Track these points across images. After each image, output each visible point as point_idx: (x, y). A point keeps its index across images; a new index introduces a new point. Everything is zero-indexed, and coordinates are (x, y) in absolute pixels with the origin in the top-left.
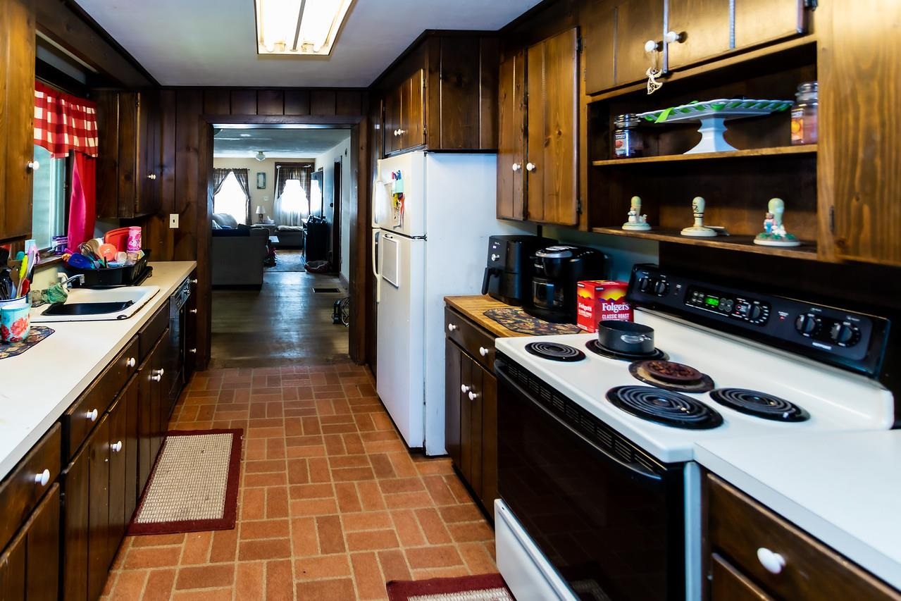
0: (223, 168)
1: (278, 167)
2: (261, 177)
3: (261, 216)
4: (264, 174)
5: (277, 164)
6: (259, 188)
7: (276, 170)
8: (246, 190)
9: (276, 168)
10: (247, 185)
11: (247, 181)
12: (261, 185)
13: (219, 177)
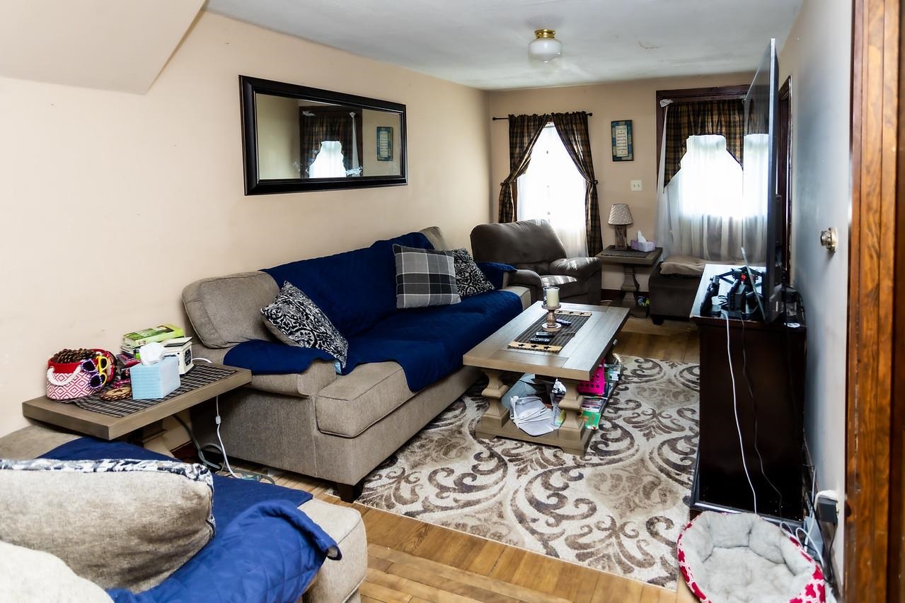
0: (530, 114)
1: (665, 103)
2: (621, 131)
3: (621, 229)
4: (629, 124)
5: (661, 95)
6: (616, 159)
7: (660, 110)
8: (585, 165)
9: (658, 105)
10: (588, 152)
11: (586, 143)
12: (622, 151)
13: (522, 137)
